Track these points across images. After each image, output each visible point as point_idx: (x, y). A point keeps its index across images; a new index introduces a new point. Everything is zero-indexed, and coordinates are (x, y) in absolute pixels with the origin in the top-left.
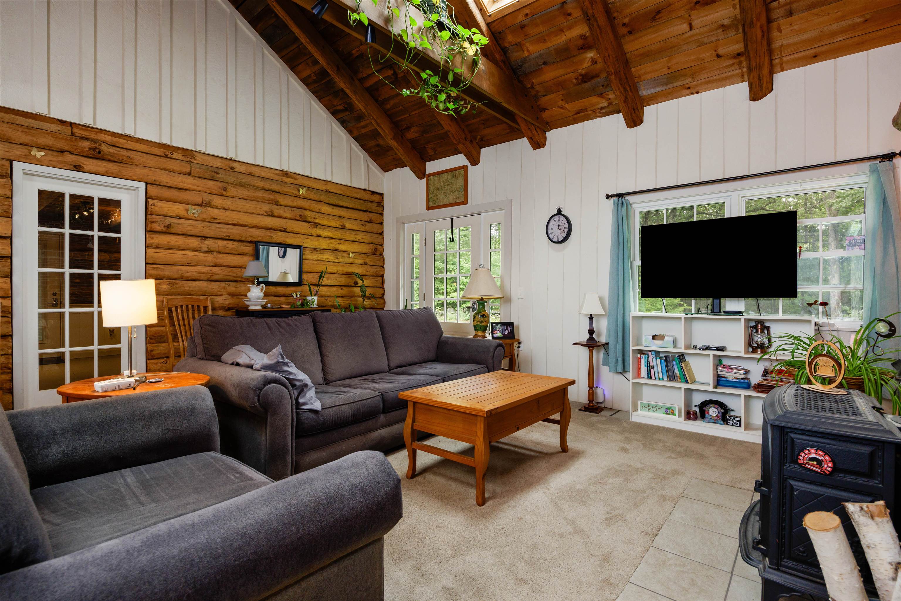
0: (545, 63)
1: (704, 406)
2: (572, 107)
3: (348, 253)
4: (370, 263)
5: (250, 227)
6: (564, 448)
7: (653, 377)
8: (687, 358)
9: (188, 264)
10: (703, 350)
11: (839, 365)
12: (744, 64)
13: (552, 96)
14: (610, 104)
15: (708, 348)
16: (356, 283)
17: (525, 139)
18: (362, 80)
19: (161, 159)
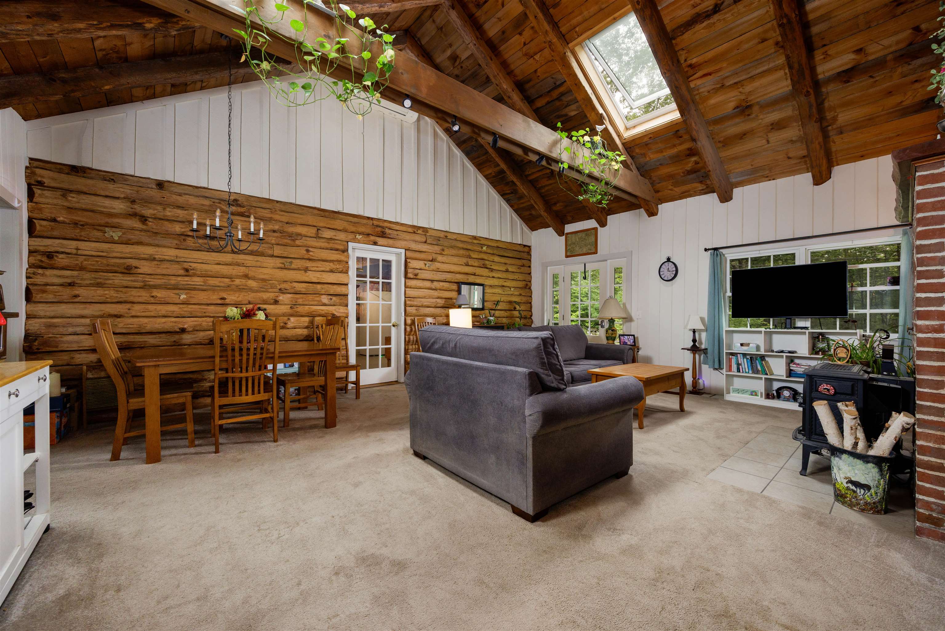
0: (661, 164)
1: (779, 390)
2: (678, 190)
3: (510, 288)
4: (523, 294)
5: (457, 273)
6: (682, 409)
7: (741, 371)
8: (767, 359)
9: (425, 297)
10: (779, 352)
11: (848, 350)
12: (808, 162)
13: (664, 183)
14: (707, 187)
15: (782, 352)
16: (515, 308)
17: (642, 209)
18: (527, 176)
19: (412, 235)
